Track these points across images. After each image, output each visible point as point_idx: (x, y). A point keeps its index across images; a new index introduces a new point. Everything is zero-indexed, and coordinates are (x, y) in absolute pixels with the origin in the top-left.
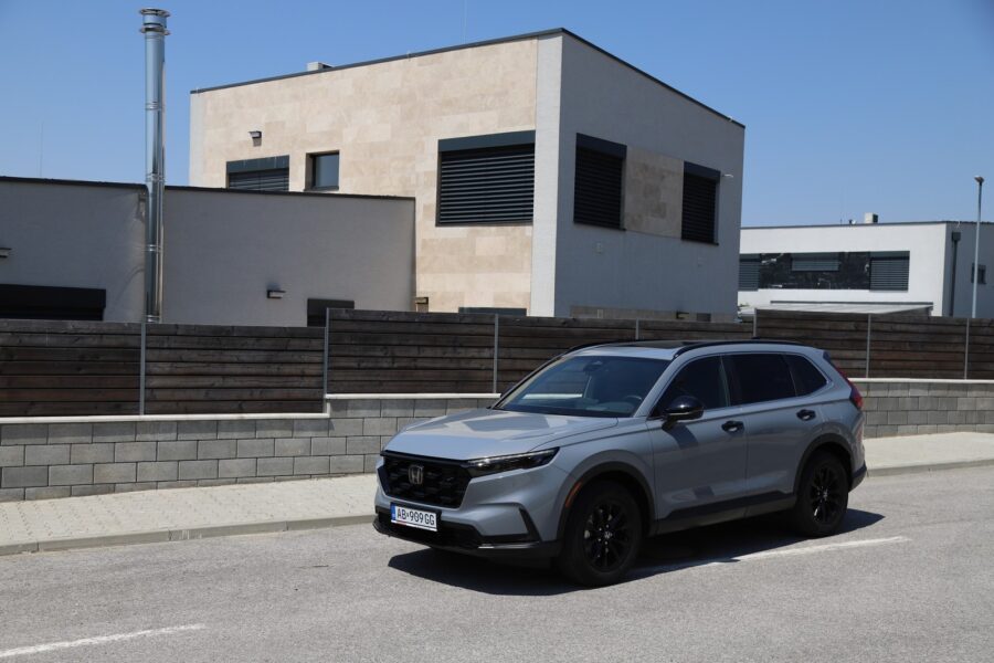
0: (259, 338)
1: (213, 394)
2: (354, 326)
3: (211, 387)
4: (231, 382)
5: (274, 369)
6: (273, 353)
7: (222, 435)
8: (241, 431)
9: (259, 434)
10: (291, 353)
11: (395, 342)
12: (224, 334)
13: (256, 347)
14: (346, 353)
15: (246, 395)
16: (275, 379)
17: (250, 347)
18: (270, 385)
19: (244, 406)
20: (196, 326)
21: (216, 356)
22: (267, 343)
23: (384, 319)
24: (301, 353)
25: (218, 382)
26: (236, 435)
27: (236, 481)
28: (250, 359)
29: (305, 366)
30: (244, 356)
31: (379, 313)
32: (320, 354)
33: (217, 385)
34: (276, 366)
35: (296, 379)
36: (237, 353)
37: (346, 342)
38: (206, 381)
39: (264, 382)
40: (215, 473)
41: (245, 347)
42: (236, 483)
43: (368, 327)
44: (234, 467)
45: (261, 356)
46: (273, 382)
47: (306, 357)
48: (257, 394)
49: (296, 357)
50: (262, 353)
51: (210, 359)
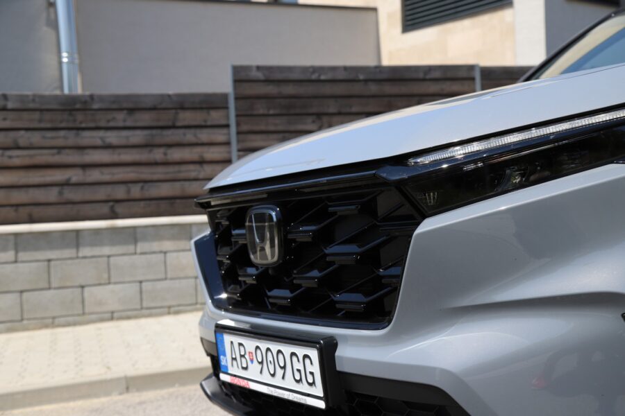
0: (131, 111)
1: (70, 194)
2: (271, 89)
3: (67, 184)
4: (95, 175)
5: (158, 155)
6: (154, 132)
7: (85, 251)
8: (113, 243)
9: (141, 246)
10: (181, 131)
11: (332, 110)
12: (78, 106)
13: (128, 124)
14: (263, 128)
15: (120, 192)
16: (161, 169)
17: (121, 124)
18: (155, 177)
19: (119, 209)
20: (34, 96)
21: (71, 138)
22: (145, 118)
23: (314, 77)
24: (198, 131)
25: (75, 175)
26: (106, 250)
27: (112, 316)
28: (123, 142)
29: (205, 149)
30: (112, 137)
31: (305, 69)
32: (225, 131)
33: (74, 179)
34: (162, 150)
35: (192, 167)
36: (101, 133)
37: (261, 112)
38: (58, 176)
39: (146, 173)
40: (80, 306)
41: (112, 124)
42: (112, 319)
43: (290, 90)
44: (107, 295)
45: (137, 137)
46: (160, 172)
47: (204, 135)
48: (136, 191)
49: (189, 136)
50: (138, 132)
51: (60, 142)
